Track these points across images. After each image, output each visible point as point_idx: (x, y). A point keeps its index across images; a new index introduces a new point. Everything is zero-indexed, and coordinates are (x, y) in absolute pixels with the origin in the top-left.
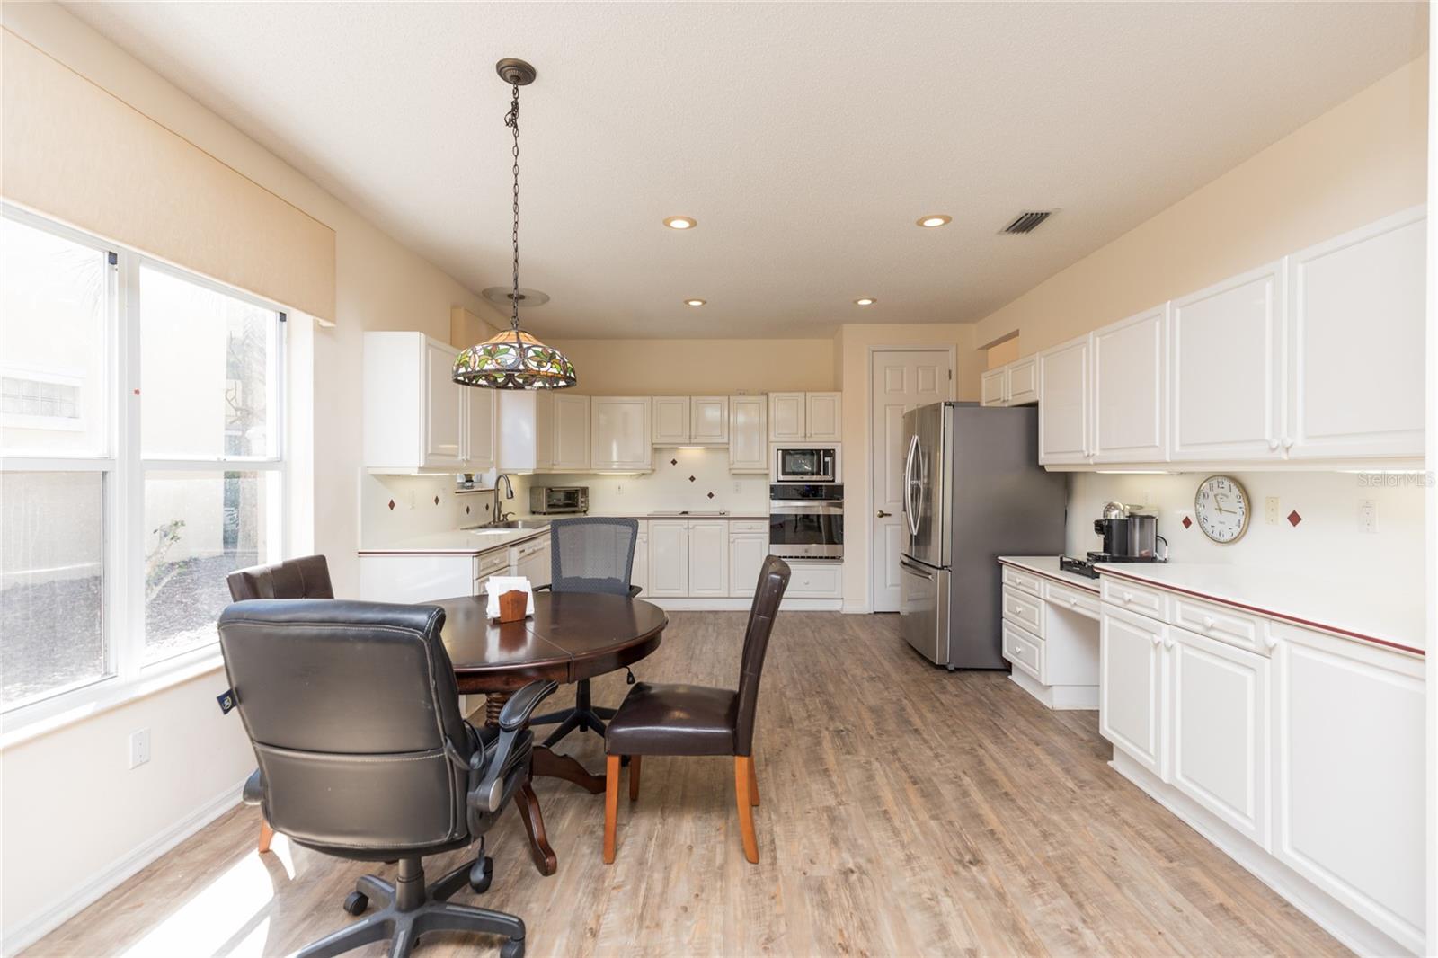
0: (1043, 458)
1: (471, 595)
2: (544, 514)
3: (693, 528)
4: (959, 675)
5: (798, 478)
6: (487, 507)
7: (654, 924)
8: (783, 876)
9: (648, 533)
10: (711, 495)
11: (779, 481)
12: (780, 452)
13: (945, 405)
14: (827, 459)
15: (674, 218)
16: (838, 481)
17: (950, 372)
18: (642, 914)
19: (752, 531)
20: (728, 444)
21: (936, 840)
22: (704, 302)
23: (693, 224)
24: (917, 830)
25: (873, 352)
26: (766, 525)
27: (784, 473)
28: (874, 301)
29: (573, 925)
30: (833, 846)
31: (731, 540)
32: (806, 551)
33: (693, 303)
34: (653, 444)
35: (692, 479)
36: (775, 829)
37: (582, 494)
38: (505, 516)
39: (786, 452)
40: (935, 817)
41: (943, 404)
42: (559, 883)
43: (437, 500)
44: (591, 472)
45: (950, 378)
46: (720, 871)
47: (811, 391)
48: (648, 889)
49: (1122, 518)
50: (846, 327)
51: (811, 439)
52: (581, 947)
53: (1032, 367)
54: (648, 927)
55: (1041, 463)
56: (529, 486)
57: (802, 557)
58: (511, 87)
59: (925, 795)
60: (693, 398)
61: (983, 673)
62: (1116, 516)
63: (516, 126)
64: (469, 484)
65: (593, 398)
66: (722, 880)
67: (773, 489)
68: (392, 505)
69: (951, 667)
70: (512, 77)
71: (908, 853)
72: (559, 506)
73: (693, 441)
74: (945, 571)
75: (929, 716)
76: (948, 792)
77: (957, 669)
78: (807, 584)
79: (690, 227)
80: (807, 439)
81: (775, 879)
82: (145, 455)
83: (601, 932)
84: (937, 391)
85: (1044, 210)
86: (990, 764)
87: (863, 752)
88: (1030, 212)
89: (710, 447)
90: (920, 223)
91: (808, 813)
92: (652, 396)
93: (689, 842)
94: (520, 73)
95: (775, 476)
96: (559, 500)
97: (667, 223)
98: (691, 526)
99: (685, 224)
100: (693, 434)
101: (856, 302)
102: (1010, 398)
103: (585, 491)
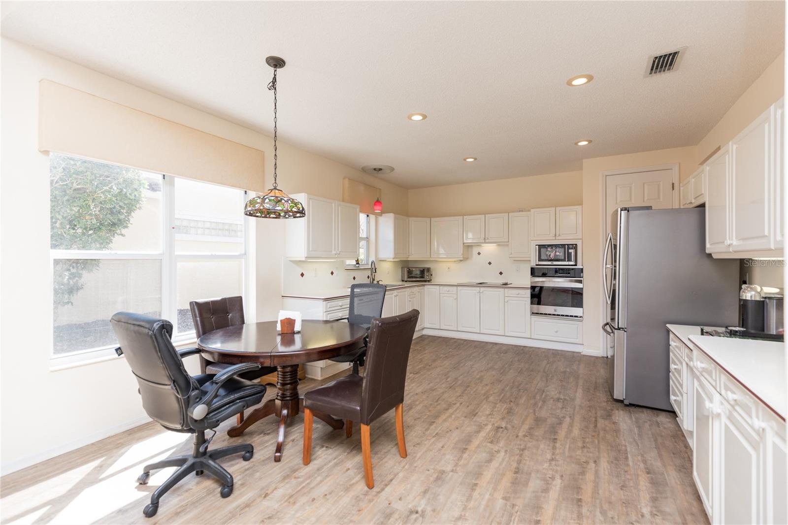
0: (709, 248)
1: (322, 319)
2: (406, 281)
3: (482, 292)
4: (632, 409)
5: (549, 263)
6: (368, 277)
7: (293, 502)
8: (377, 501)
9: (457, 294)
10: (501, 273)
11: (537, 265)
12: (537, 246)
13: (622, 210)
14: (570, 251)
15: (413, 115)
16: (579, 266)
17: (673, 184)
18: (293, 495)
19: (519, 296)
20: (508, 242)
21: (491, 513)
22: (475, 159)
23: (425, 117)
24: (484, 503)
25: (606, 176)
26: (528, 293)
27: (540, 260)
28: (590, 142)
29: (262, 489)
30: (421, 494)
31: (506, 301)
32: (555, 311)
33: (469, 160)
34: (464, 243)
35: (490, 263)
36: (400, 474)
37: (427, 272)
38: (378, 282)
39: (541, 247)
40: (505, 499)
41: (619, 210)
42: (277, 467)
43: (332, 273)
44: (431, 259)
45: (673, 189)
46: (348, 486)
47: (559, 206)
48: (308, 484)
49: (758, 299)
50: (584, 161)
51: (560, 238)
52: (255, 500)
53: (703, 175)
54: (289, 502)
55: (708, 251)
56: (401, 267)
57: (553, 315)
58: (272, 69)
59: (515, 483)
60: (486, 215)
61: (655, 411)
62: (751, 297)
63: (275, 88)
64: (357, 265)
65: (432, 219)
66: (344, 492)
67: (532, 269)
68: (302, 275)
69: (626, 402)
70: (274, 65)
71: (463, 515)
72: (417, 278)
73: (486, 241)
74: (621, 332)
75: (576, 432)
76: (535, 484)
77: (631, 405)
78: (557, 332)
79: (423, 119)
80: (557, 238)
81: (371, 501)
82: (177, 253)
83: (270, 496)
84: (661, 200)
85: (672, 51)
86: (590, 476)
87: (502, 444)
88: (659, 56)
89: (500, 244)
90: (569, 83)
91: (428, 470)
92: (463, 215)
93: (350, 467)
94: (277, 63)
95: (534, 262)
96: (417, 274)
97: (409, 118)
98: (481, 291)
99: (420, 118)
100: (487, 236)
101: (576, 144)
102: (693, 201)
103: (429, 270)
